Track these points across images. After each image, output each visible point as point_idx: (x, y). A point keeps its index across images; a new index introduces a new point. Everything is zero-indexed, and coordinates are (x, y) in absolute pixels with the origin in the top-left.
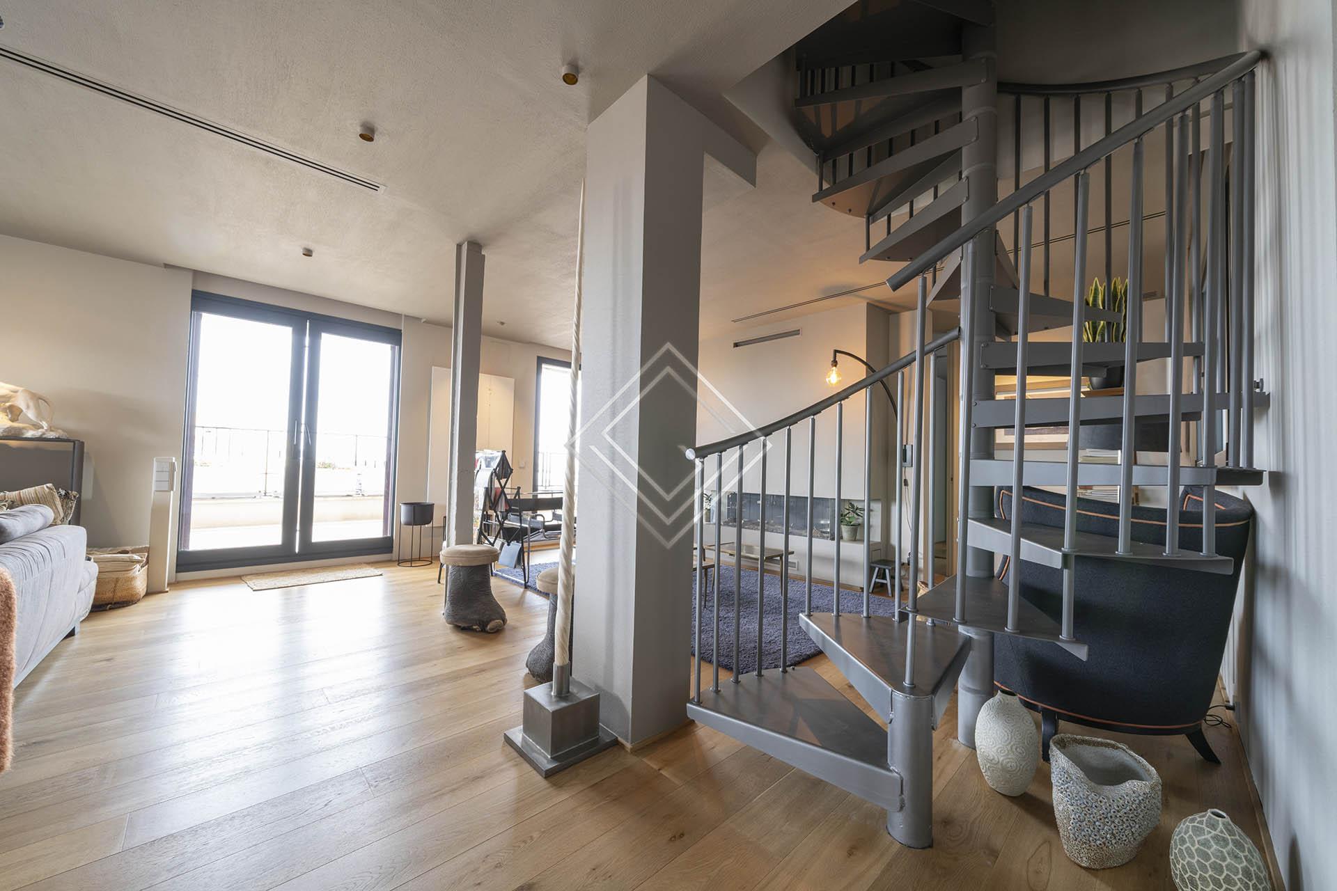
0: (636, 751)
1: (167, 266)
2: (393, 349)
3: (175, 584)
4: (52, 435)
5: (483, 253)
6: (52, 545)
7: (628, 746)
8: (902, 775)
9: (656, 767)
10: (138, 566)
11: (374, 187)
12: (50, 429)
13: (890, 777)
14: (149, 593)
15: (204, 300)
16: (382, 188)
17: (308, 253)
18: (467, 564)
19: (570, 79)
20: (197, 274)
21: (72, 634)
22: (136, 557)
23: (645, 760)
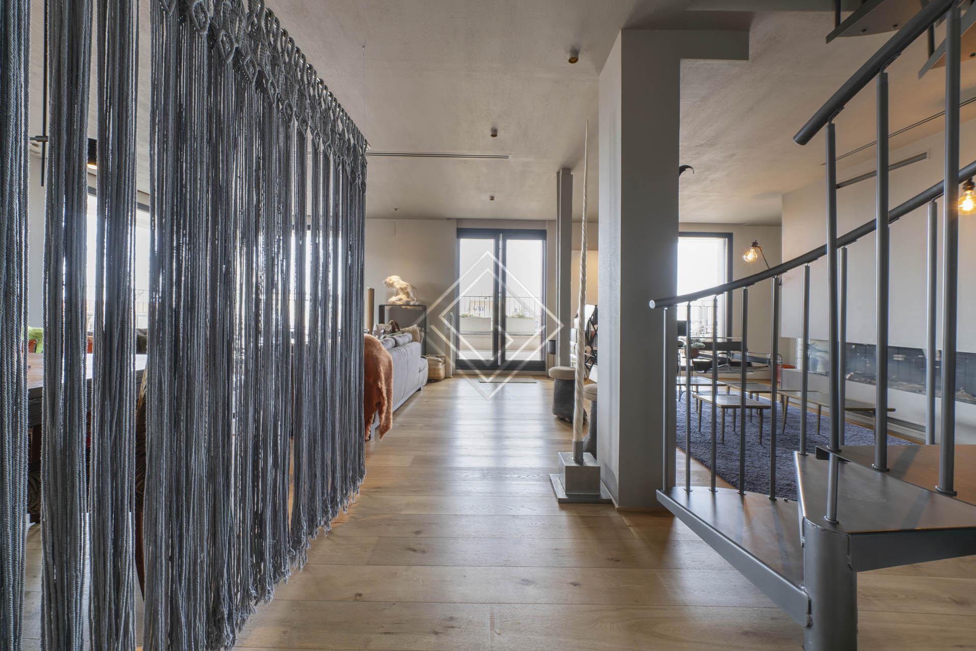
0: (620, 511)
1: (448, 219)
2: (543, 242)
3: (456, 375)
4: (417, 304)
5: (571, 173)
6: (408, 349)
7: (617, 506)
8: (810, 596)
9: (627, 523)
10: (441, 364)
11: (507, 157)
12: (417, 301)
13: (799, 593)
14: (446, 378)
15: (462, 232)
16: (510, 157)
17: (492, 198)
18: (561, 378)
19: (573, 60)
20: (459, 220)
21: (419, 390)
22: (440, 360)
23: (624, 518)
